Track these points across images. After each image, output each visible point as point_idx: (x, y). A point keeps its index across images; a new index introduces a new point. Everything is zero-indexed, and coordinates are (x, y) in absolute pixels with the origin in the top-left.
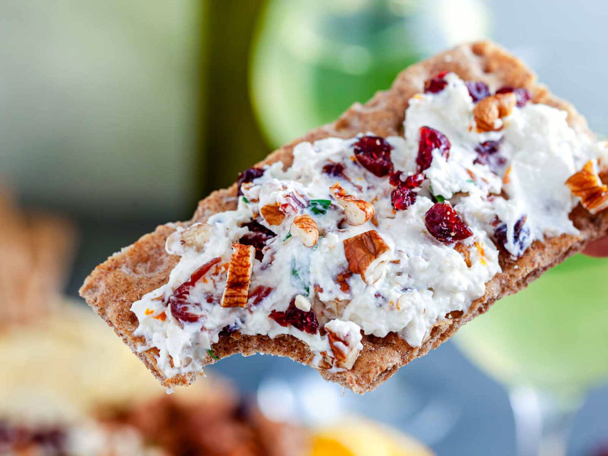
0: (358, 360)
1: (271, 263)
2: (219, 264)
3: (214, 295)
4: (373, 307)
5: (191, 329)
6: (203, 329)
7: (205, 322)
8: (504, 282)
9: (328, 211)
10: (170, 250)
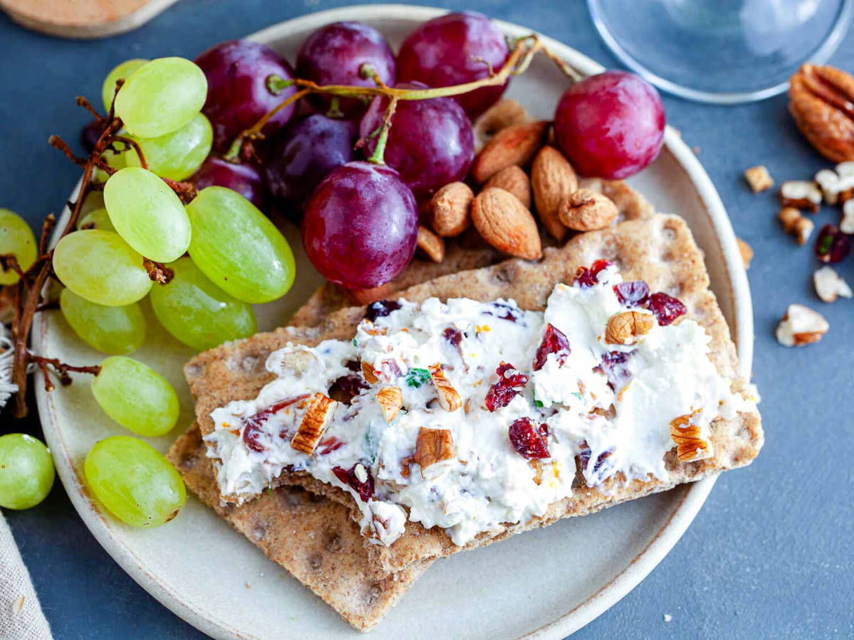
0: (398, 540)
1: (353, 416)
2: (307, 400)
3: (290, 431)
4: (426, 500)
5: (255, 458)
6: (266, 462)
7: (269, 456)
8: (571, 505)
9: (423, 386)
10: (269, 366)
